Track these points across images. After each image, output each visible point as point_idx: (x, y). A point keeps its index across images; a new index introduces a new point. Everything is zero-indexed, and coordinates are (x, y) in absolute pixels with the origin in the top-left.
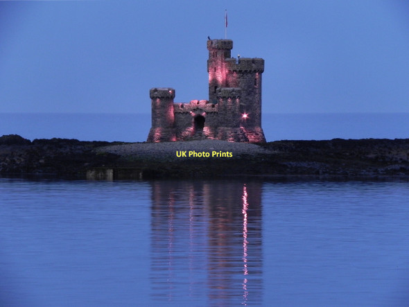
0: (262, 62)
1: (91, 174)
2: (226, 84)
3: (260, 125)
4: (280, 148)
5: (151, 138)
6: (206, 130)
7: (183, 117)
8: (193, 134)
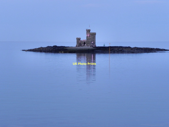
0: (96, 33)
1: (60, 52)
2: (89, 37)
3: (95, 44)
4: (96, 48)
5: (76, 46)
6: (85, 45)
7: (82, 42)
8: (83, 45)
